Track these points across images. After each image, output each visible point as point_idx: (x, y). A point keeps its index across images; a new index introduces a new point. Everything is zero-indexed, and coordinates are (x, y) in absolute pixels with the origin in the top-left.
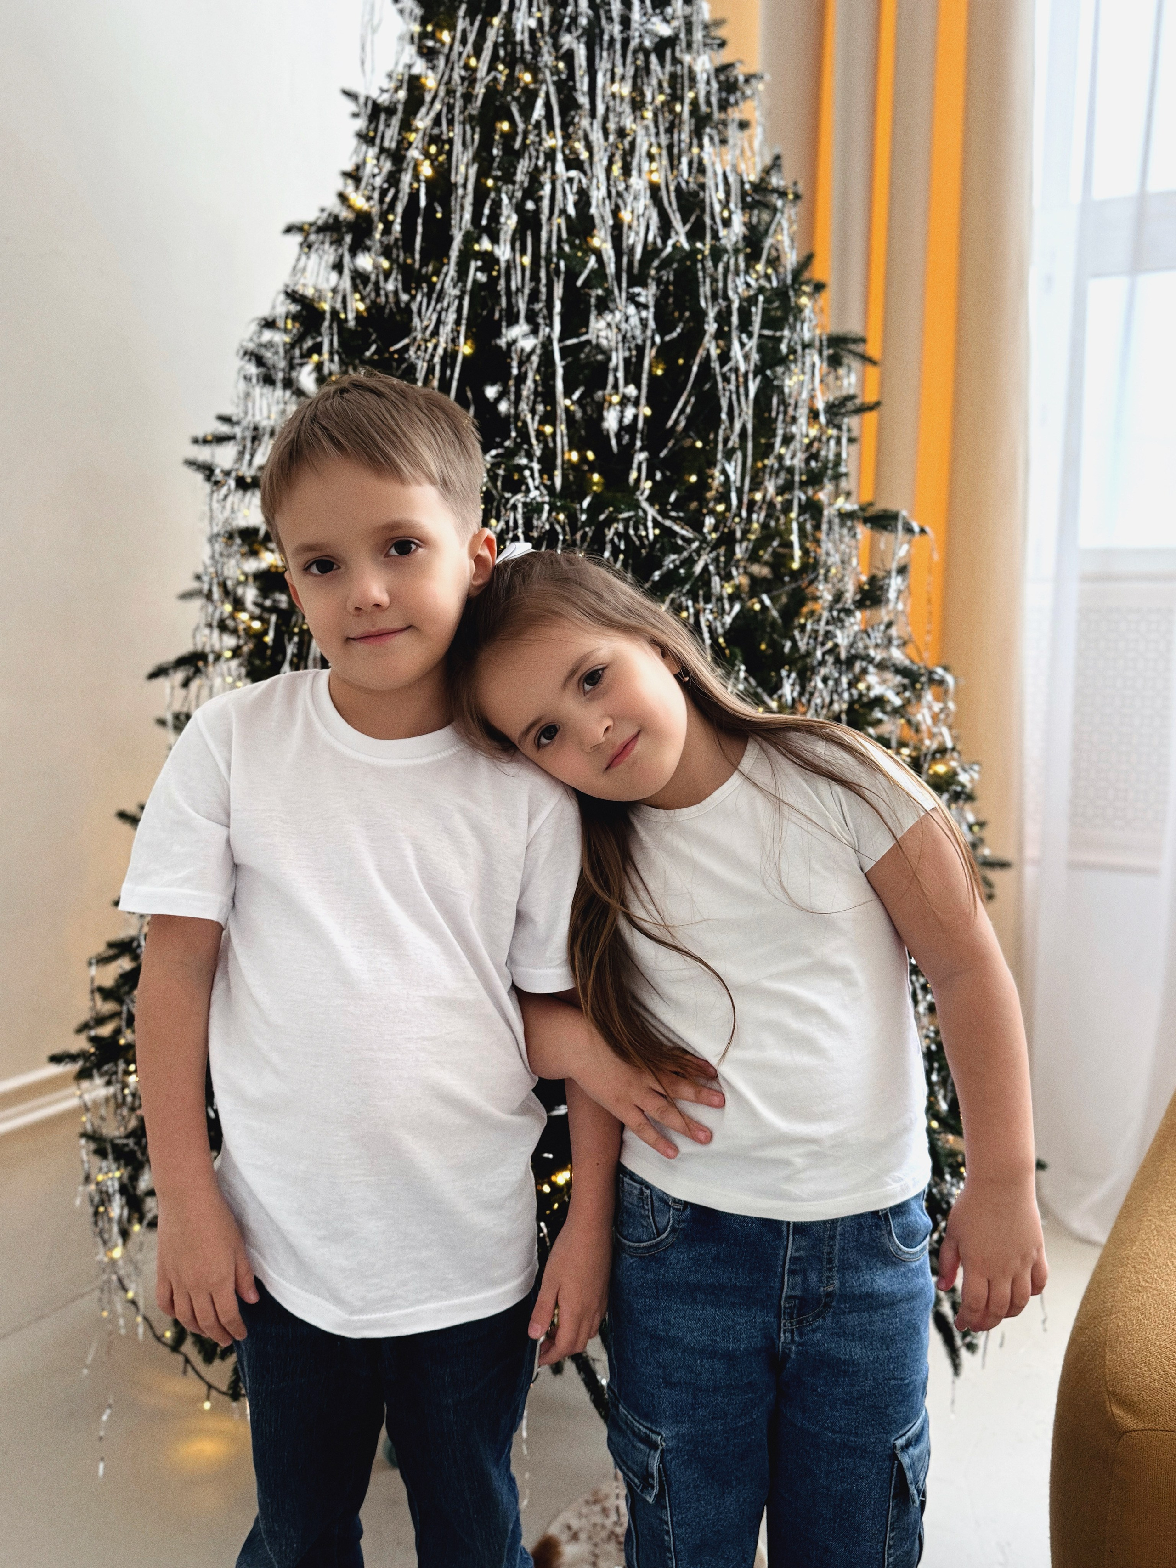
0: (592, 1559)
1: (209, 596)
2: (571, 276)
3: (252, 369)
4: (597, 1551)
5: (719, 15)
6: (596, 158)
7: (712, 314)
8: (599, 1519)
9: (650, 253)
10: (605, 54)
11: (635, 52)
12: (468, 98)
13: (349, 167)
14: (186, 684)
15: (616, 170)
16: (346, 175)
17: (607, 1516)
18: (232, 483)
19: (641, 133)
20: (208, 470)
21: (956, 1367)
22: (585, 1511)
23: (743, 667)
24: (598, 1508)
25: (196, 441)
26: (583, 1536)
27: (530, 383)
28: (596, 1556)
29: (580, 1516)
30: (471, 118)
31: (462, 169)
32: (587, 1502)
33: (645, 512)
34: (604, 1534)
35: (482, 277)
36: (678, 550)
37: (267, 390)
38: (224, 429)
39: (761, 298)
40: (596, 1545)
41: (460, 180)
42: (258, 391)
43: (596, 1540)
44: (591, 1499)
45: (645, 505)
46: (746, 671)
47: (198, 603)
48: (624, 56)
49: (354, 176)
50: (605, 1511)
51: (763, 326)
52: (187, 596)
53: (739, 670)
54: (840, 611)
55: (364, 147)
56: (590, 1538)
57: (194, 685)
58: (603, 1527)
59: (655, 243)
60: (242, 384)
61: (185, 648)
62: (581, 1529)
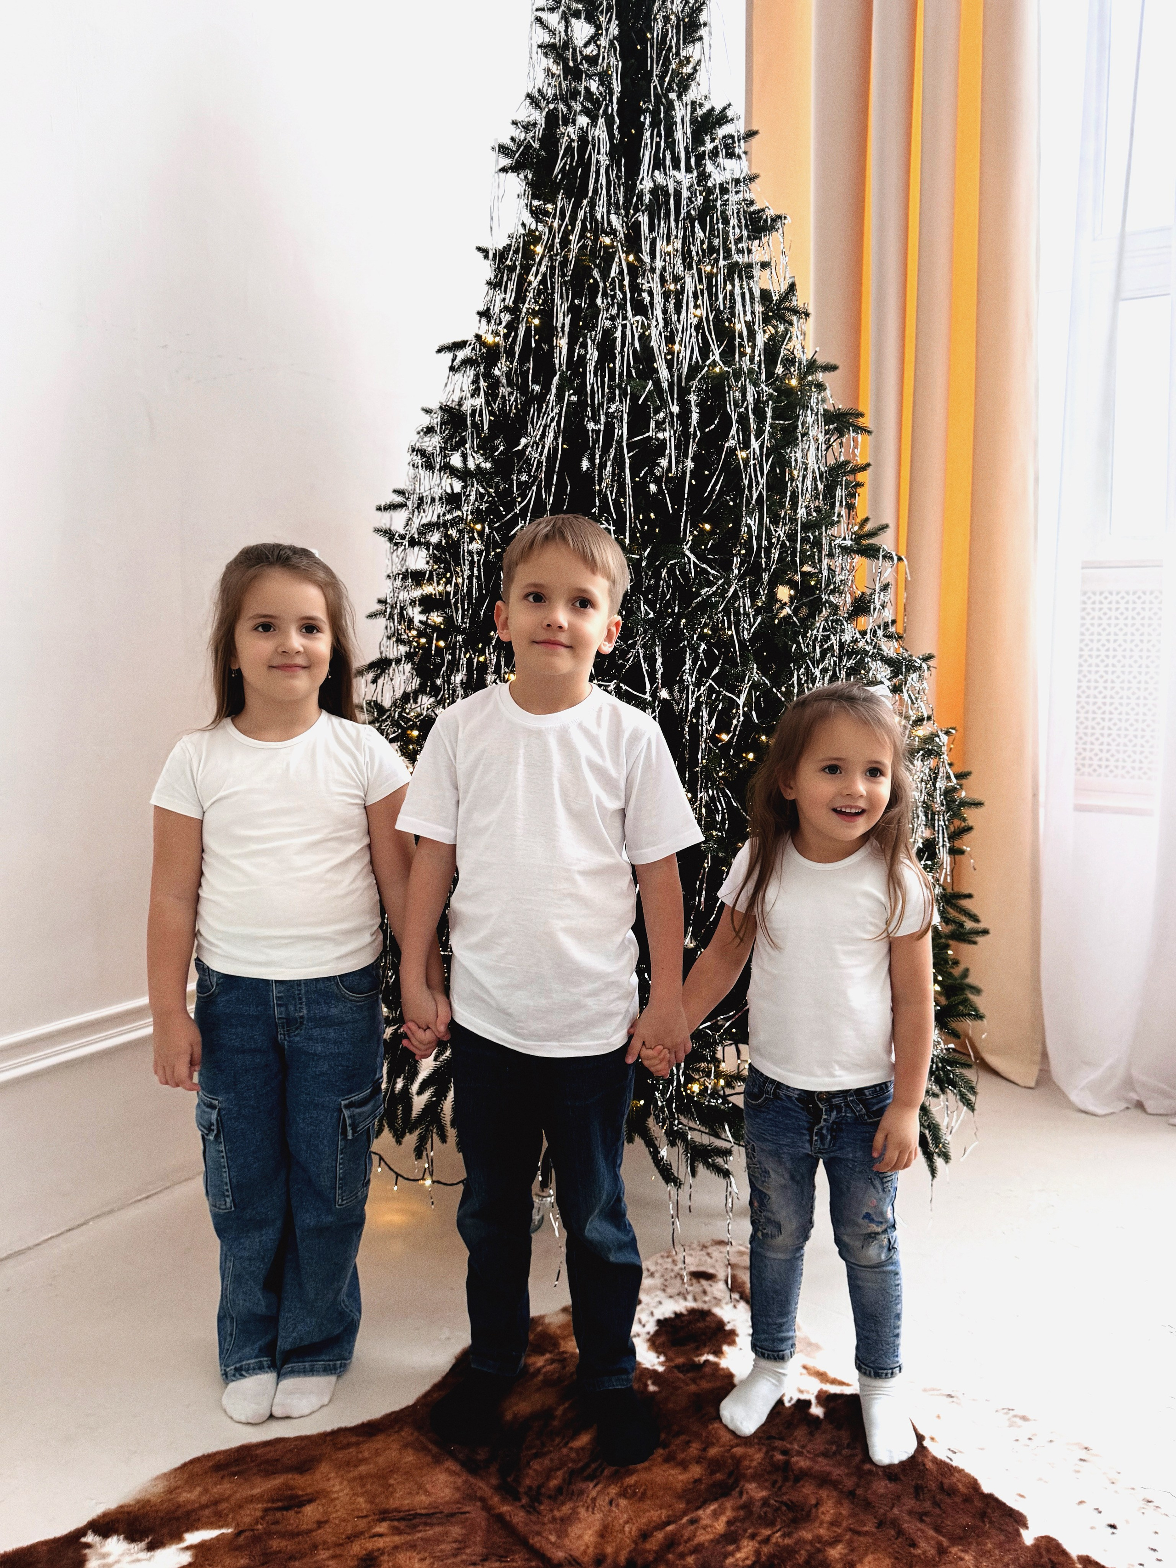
0: (663, 1287)
1: (391, 617)
2: (635, 398)
3: (418, 460)
4: (667, 1283)
5: (754, 171)
6: (655, 301)
7: (734, 417)
8: (669, 1266)
9: (694, 369)
10: (662, 223)
11: (684, 219)
12: (565, 263)
13: (482, 308)
14: (374, 681)
15: (671, 307)
16: (481, 314)
17: (676, 1265)
18: (406, 543)
19: (688, 280)
20: (389, 534)
21: (933, 1171)
22: (660, 1261)
23: (755, 666)
24: (670, 1260)
25: (379, 509)
26: (657, 1275)
27: (609, 469)
28: (666, 1286)
29: (657, 1263)
30: (565, 283)
31: (561, 316)
32: (662, 1257)
33: (689, 559)
34: (673, 1274)
35: (574, 398)
36: (710, 584)
37: (428, 473)
38: (399, 499)
39: (770, 402)
40: (666, 1280)
41: (559, 325)
42: (422, 472)
43: (667, 1277)
44: (666, 1255)
45: (688, 553)
46: (757, 668)
47: (382, 621)
48: (677, 221)
49: (485, 314)
50: (674, 1262)
51: (773, 418)
52: (372, 616)
53: (753, 668)
54: (832, 621)
55: (491, 292)
56: (662, 1276)
57: (380, 681)
58: (672, 1270)
59: (697, 362)
60: (412, 471)
61: (374, 656)
62: (657, 1271)
